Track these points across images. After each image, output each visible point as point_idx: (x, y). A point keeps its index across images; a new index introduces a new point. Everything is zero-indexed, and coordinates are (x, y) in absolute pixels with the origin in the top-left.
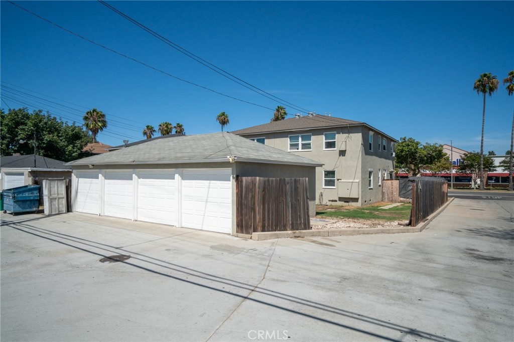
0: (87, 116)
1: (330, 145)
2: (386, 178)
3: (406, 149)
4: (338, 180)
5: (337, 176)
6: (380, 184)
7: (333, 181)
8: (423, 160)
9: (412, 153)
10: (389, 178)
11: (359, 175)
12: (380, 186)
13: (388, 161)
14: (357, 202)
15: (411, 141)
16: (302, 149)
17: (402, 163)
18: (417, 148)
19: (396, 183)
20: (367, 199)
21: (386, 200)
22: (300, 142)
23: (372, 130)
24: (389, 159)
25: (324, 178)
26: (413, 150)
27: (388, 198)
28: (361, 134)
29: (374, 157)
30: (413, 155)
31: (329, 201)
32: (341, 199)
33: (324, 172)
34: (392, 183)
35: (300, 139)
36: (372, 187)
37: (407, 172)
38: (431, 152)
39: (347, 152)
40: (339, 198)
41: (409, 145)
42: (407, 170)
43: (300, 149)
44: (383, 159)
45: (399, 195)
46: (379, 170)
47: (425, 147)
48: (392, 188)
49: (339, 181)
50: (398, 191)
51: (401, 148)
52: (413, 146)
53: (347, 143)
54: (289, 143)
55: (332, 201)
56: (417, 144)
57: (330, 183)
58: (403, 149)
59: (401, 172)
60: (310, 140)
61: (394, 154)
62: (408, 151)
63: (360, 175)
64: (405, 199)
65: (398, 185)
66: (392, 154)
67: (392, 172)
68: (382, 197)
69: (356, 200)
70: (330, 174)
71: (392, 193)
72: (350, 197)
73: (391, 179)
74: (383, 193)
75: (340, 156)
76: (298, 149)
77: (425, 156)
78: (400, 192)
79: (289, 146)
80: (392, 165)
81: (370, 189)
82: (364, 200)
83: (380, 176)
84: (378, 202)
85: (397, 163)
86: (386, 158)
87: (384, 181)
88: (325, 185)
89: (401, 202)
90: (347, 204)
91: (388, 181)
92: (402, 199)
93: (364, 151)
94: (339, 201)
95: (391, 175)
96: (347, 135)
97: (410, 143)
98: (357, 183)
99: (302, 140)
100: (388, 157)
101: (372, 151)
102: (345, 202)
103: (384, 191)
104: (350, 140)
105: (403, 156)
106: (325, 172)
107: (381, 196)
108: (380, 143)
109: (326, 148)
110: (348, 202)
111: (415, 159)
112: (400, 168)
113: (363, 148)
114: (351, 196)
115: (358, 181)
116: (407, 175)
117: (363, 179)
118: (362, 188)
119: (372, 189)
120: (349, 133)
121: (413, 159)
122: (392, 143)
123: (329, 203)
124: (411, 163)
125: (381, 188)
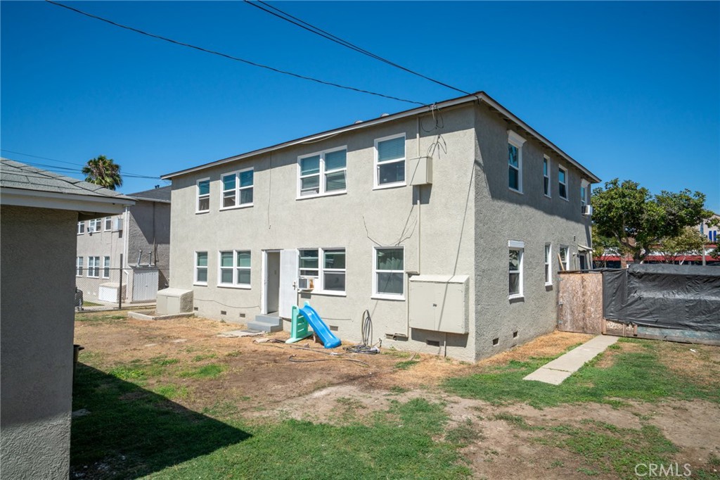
0: (89, 167)
1: (391, 173)
2: (568, 269)
3: (617, 203)
4: (410, 275)
5: (409, 263)
6: (550, 283)
7: (399, 278)
8: (656, 228)
9: (632, 212)
10: (578, 268)
11: (468, 259)
12: (549, 288)
13: (572, 224)
14: (464, 345)
15: (630, 186)
16: (327, 189)
17: (609, 235)
18: (643, 202)
19: (594, 280)
20: (504, 332)
21: (569, 326)
22: (322, 172)
23: (519, 130)
24: (578, 221)
25: (375, 270)
26: (634, 206)
27: (574, 321)
28: (473, 130)
29: (527, 210)
30: (634, 218)
31: (389, 336)
32: (418, 334)
33: (375, 252)
34: (583, 280)
35: (322, 163)
36: (521, 294)
37: (619, 255)
38: (676, 208)
39: (433, 190)
40: (414, 330)
41: (624, 196)
42: (619, 251)
43: (322, 192)
44: (557, 218)
45: (604, 315)
46: (547, 247)
47: (660, 201)
48: (584, 295)
49: (413, 278)
50: (601, 304)
51: (607, 202)
52: (635, 198)
53: (434, 161)
54: (299, 176)
55: (396, 337)
56: (643, 192)
57: (390, 283)
58: (610, 204)
59: (607, 254)
60: (344, 164)
61: (589, 208)
62: (623, 208)
63: (471, 260)
64: (619, 326)
65: (600, 288)
66: (584, 209)
67: (584, 251)
68: (558, 318)
69: (459, 340)
70: (390, 256)
71: (584, 307)
72: (442, 330)
73: (583, 269)
74: (560, 308)
75: (415, 203)
76: (318, 191)
77: (663, 218)
78: (605, 307)
79: (299, 183)
80: (585, 235)
81: (512, 301)
82: (490, 337)
83: (550, 262)
84: (546, 334)
85: (600, 234)
86: (568, 218)
87: (562, 276)
88: (380, 290)
89: (610, 333)
90: (433, 350)
91: (572, 276)
92: (612, 325)
93: (484, 184)
94: (413, 338)
95: (582, 259)
96: (433, 138)
97: (627, 192)
98: (462, 287)
99: (328, 167)
100: (573, 214)
101: (520, 191)
102: (430, 343)
103: (561, 300)
104: (442, 152)
105: (611, 219)
106: (379, 250)
107: (554, 316)
108: (549, 176)
109: (381, 182)
110: (437, 344)
111: (638, 226)
112: (606, 247)
113: (483, 176)
114: (445, 328)
115: (463, 279)
116: (618, 259)
117: (482, 273)
118: (478, 302)
119: (521, 300)
120: (439, 131)
121: (633, 225)
122: (584, 183)
123: (389, 344)
124: (629, 235)
125: (553, 293)
